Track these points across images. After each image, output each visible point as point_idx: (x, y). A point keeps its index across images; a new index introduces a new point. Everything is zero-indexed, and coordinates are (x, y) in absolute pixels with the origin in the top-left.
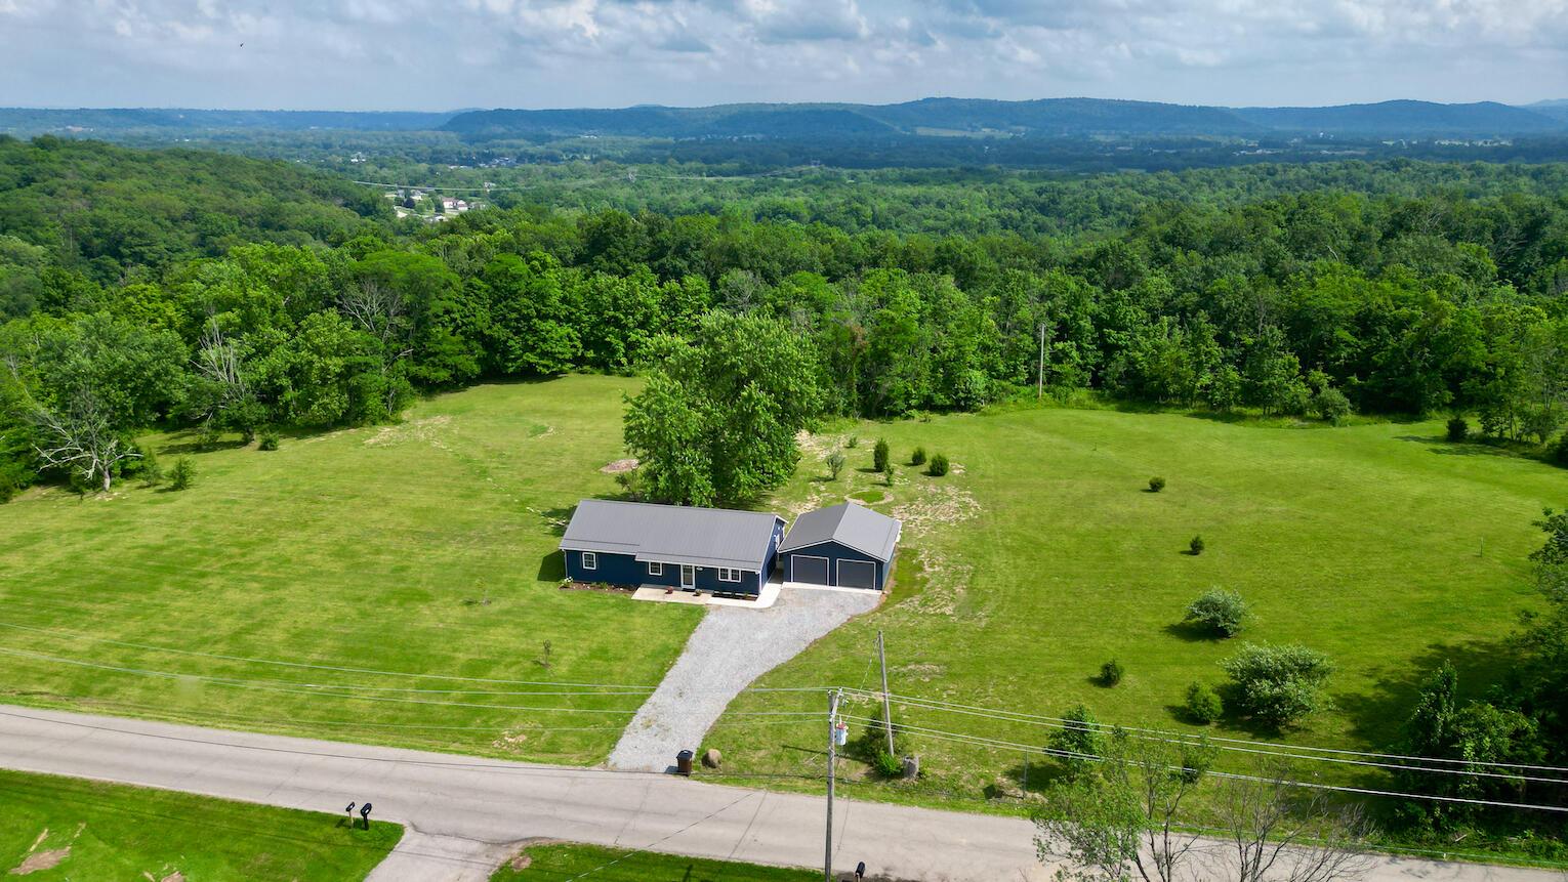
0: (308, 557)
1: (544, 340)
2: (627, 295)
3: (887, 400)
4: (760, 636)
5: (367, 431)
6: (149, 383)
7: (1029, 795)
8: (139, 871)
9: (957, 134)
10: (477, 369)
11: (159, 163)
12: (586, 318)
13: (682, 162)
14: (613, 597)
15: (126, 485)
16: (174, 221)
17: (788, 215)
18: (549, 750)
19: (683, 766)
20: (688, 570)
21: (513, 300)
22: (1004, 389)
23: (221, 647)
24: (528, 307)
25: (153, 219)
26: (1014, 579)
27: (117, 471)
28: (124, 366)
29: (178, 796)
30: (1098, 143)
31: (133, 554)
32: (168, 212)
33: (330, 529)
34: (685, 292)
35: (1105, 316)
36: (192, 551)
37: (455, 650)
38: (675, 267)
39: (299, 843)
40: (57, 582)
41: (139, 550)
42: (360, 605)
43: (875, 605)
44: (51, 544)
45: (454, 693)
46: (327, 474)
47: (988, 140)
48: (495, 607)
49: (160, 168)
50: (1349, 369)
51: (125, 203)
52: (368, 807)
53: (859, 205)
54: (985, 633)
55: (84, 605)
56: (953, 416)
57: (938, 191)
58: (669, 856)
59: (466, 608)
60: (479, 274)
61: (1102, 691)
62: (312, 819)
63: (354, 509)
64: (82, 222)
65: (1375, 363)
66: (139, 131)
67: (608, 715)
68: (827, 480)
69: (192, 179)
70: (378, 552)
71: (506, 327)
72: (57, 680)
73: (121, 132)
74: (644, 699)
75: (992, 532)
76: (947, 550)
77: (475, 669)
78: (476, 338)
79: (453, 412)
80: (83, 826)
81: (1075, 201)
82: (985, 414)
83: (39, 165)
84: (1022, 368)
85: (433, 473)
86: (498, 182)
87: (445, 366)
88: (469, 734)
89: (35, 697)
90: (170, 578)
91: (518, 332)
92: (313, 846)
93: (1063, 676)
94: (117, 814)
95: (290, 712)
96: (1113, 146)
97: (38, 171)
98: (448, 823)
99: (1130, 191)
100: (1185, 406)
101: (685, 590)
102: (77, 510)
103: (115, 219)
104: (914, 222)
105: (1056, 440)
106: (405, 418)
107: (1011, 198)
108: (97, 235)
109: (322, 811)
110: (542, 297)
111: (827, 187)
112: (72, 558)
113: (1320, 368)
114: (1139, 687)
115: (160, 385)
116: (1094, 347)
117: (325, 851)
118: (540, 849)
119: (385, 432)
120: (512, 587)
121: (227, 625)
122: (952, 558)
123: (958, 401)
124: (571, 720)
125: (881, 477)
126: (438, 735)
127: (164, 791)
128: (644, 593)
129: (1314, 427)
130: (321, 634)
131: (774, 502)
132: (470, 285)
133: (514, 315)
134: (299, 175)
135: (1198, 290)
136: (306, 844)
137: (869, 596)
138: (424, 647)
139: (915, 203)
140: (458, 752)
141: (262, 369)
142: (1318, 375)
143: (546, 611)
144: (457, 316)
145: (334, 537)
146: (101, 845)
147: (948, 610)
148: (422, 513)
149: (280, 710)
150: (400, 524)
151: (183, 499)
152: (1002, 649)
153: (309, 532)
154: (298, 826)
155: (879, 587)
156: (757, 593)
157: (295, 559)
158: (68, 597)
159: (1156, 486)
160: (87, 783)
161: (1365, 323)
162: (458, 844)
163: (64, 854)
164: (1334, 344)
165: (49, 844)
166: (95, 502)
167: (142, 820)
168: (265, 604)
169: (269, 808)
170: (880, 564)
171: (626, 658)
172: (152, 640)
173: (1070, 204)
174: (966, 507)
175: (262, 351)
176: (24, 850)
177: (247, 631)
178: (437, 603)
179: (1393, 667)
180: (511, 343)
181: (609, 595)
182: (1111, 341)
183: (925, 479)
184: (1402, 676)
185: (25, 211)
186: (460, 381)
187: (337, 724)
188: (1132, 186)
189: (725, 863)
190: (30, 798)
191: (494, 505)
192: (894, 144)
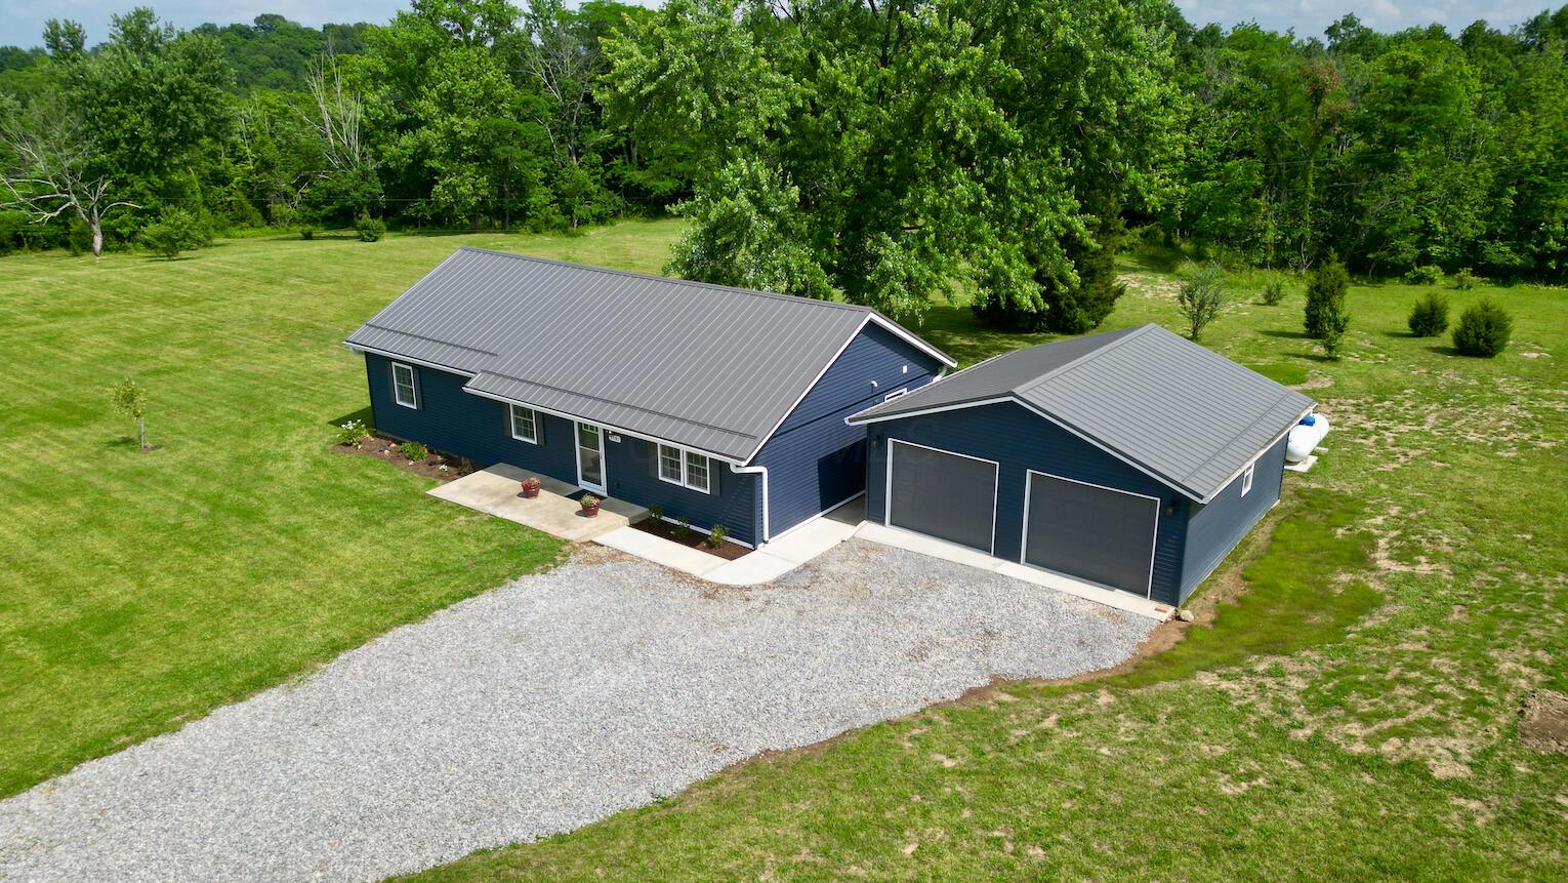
3: (1378, 240)
14: (398, 483)
20: (588, 435)
43: (1117, 655)
101: (575, 496)
123: (1542, 258)
137: (1115, 615)
155: (1168, 590)
156: (750, 537)
170: (1179, 506)
183: (1439, 360)
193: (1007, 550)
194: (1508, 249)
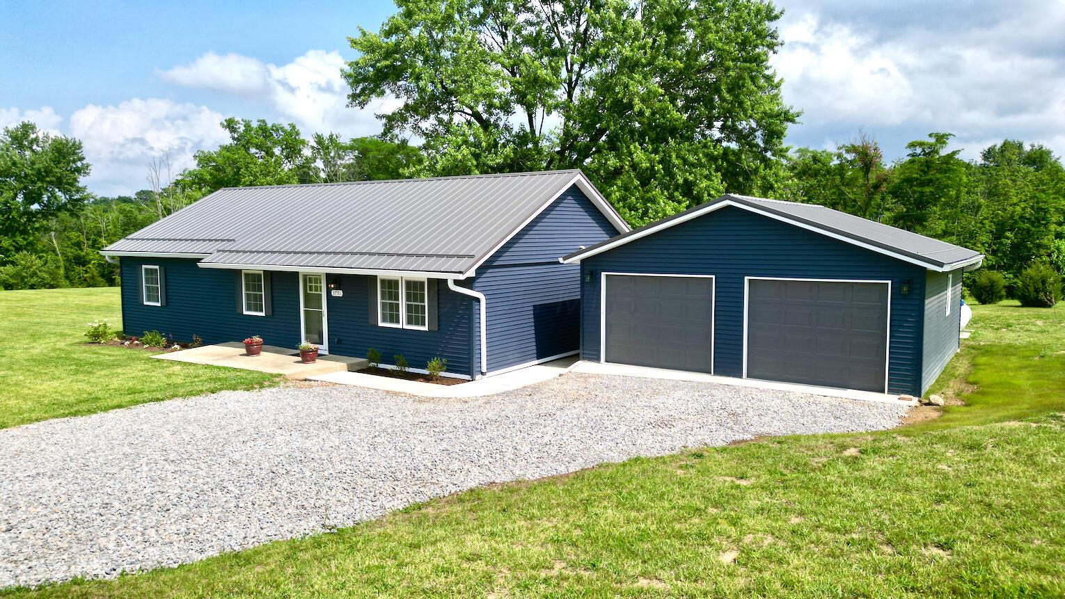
155: (910, 385)
156: (470, 366)
193: (728, 365)
194: (1011, 276)
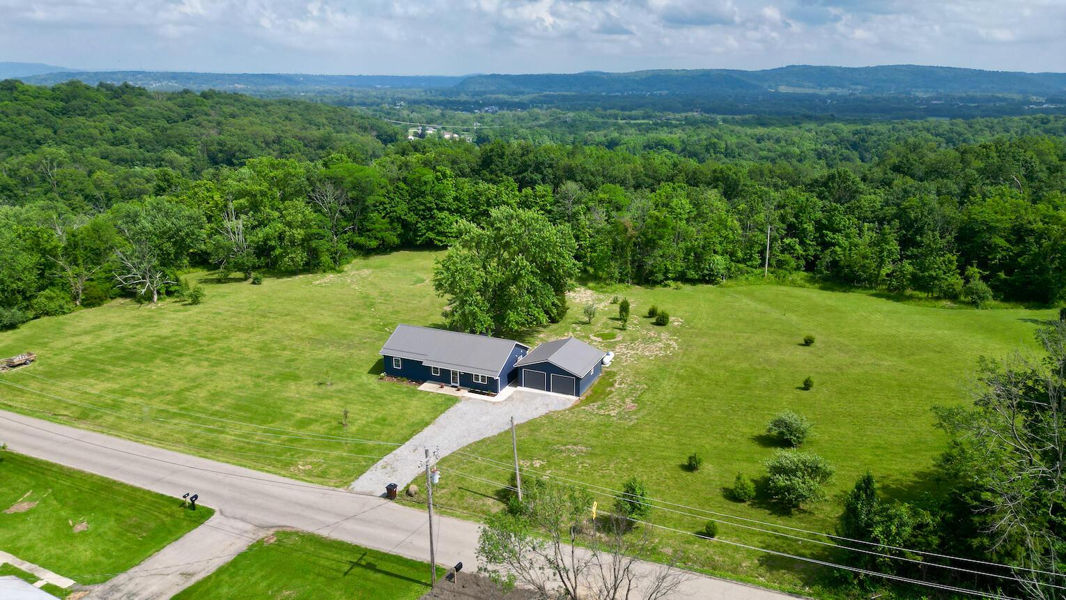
0: (243, 349)
1: (440, 224)
2: (496, 197)
3: (652, 273)
4: (484, 419)
5: (318, 276)
6: (183, 240)
7: (598, 534)
8: (67, 519)
9: (810, 91)
10: (396, 241)
11: (269, 108)
12: (469, 211)
13: (605, 109)
14: (407, 387)
15: (169, 300)
16: (267, 144)
17: (666, 147)
18: (321, 476)
19: (391, 493)
20: (455, 373)
21: (422, 197)
22: (739, 269)
23: (169, 398)
24: (431, 203)
25: (254, 142)
26: (669, 397)
27: (163, 291)
28: (170, 229)
29: (103, 479)
30: (916, 98)
31: (149, 340)
32: (264, 138)
33: (264, 333)
34: (535, 196)
35: (824, 221)
36: (181, 340)
37: (297, 411)
38: (531, 179)
39: (156, 513)
40: (101, 353)
41: (154, 338)
42: (257, 380)
43: (569, 406)
44: (110, 331)
45: (283, 437)
46: (279, 300)
47: (832, 96)
48: (334, 387)
49: (270, 111)
50: (1001, 266)
51: (239, 132)
52: (196, 497)
53: (716, 140)
54: (629, 430)
55: (110, 368)
56: (700, 287)
57: (779, 131)
58: (356, 546)
59: (316, 386)
60: (405, 180)
61: (684, 474)
62: (168, 501)
63: (285, 322)
64: (212, 144)
65: (1020, 263)
66: (275, 88)
67: (364, 458)
68: (584, 323)
69: (287, 118)
70: (284, 349)
71: (416, 215)
72: (74, 408)
73: (265, 89)
74: (392, 450)
75: (675, 365)
76: (637, 373)
77: (303, 424)
78: (398, 222)
79: (376, 267)
80: (50, 490)
81: (879, 140)
82: (722, 286)
83: (196, 108)
84: (756, 256)
85: (341, 303)
86: (483, 123)
87: (376, 238)
88: (281, 461)
89: (60, 417)
90: (162, 355)
91: (424, 218)
92: (163, 516)
93: (665, 462)
94: (69, 486)
95: (187, 438)
96: (927, 101)
97: (195, 111)
98: (239, 512)
99: (925, 133)
100: (871, 288)
101: (453, 386)
102: (135, 313)
103: (231, 141)
104: (752, 153)
105: (761, 307)
106: (346, 269)
107: (834, 138)
108: (221, 151)
109: (175, 497)
110: (440, 196)
111: (699, 128)
112: (116, 340)
113: (975, 265)
114: (712, 473)
115: (188, 240)
116: (814, 243)
117: (167, 520)
118: (284, 533)
119: (330, 276)
120: (350, 376)
121: (178, 385)
122: (637, 379)
123: (704, 276)
124: (342, 459)
125: (619, 323)
126: (262, 460)
127: (98, 476)
128: (427, 387)
129: (960, 308)
130: (227, 395)
131: (541, 336)
132: (397, 187)
133: (422, 207)
134: (352, 116)
135: (898, 205)
136: (158, 515)
137: (568, 400)
138: (280, 408)
139: (759, 140)
140: (267, 471)
141: (261, 235)
142: (974, 270)
143: (362, 393)
144: (388, 206)
145: (265, 338)
146: (55, 502)
147: (613, 413)
148: (321, 327)
149: (182, 437)
150: (306, 333)
151: (194, 309)
152: (634, 441)
153: (251, 334)
154: (159, 504)
155: (578, 394)
156: (497, 392)
157: (235, 350)
158: (102, 362)
159: (808, 342)
160: (61, 467)
161: (1019, 234)
162: (240, 525)
163: (34, 505)
164: (993, 248)
165: (30, 500)
166: (147, 308)
167: (81, 491)
168: (206, 375)
169: (149, 492)
170: (578, 379)
171: (395, 425)
172: (135, 390)
173: (875, 142)
174: (668, 346)
175: (262, 224)
176: (15, 501)
177: (188, 390)
178: (302, 382)
179: (900, 477)
180: (419, 225)
181: (405, 385)
182: (828, 239)
183: (651, 327)
184: (902, 484)
185: (179, 135)
186: (385, 248)
187: (209, 448)
188: (928, 130)
189: (386, 554)
190: (31, 472)
191: (367, 326)
192: (760, 98)
193: (548, 390)
194: (693, 273)
